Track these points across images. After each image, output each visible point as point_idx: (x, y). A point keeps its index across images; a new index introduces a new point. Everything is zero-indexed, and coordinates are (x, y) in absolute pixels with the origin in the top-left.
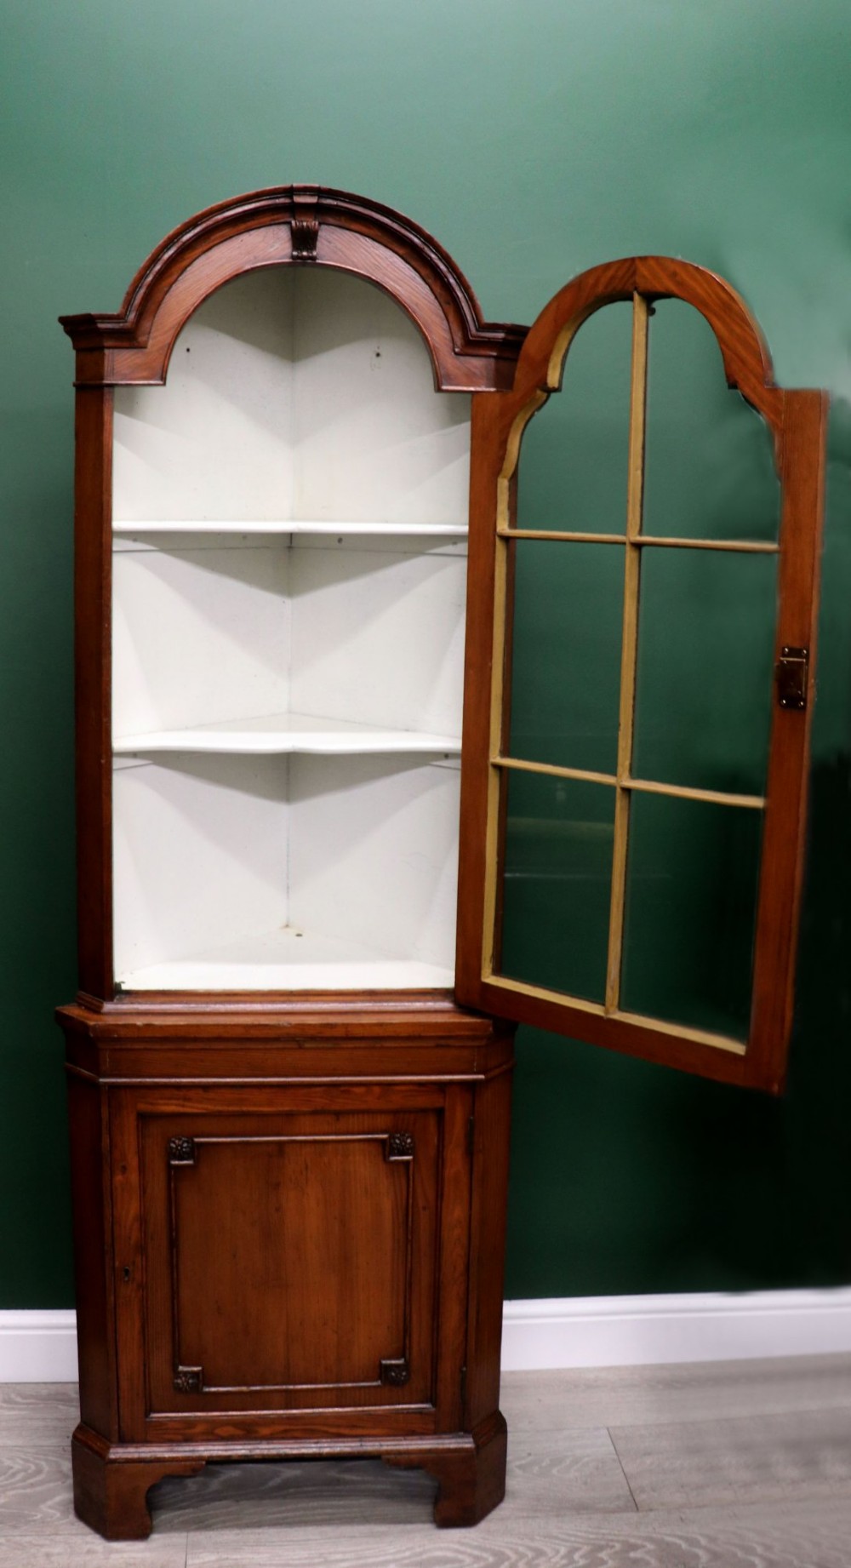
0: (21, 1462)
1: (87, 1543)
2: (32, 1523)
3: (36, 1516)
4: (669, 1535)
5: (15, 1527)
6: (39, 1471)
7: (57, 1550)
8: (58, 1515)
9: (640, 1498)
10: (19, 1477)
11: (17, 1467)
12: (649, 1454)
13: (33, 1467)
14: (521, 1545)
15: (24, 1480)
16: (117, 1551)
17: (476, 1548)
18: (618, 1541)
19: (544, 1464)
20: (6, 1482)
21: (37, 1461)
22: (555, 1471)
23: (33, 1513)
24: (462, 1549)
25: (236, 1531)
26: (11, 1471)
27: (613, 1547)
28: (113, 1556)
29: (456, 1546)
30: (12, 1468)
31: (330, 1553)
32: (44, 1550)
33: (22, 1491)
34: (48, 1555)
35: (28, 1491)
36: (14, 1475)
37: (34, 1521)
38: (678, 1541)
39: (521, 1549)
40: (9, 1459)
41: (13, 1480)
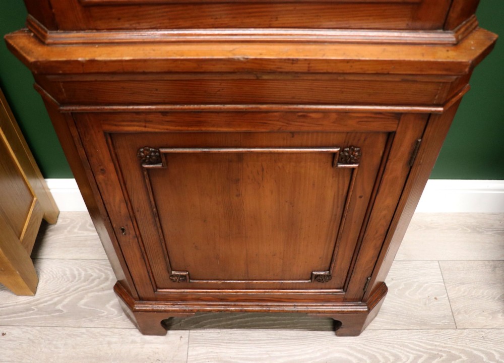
0: (97, 271)
1: (132, 335)
2: (101, 318)
3: (104, 313)
4: (475, 349)
5: (91, 321)
6: (107, 279)
7: (114, 340)
8: (116, 312)
9: (459, 318)
10: (96, 282)
11: (95, 275)
12: (463, 284)
13: (104, 276)
14: (386, 351)
15: (97, 285)
16: (149, 343)
17: (359, 351)
18: (444, 352)
19: (401, 288)
20: (88, 286)
21: (106, 271)
22: (407, 293)
23: (102, 311)
24: (351, 352)
25: (218, 331)
26: (92, 278)
27: (441, 356)
28: (146, 346)
29: (347, 350)
30: (92, 276)
31: (272, 351)
32: (108, 339)
33: (97, 293)
34: (109, 343)
35: (100, 293)
36: (93, 280)
37: (102, 317)
38: (482, 355)
39: (387, 354)
40: (90, 269)
41: (92, 285)
